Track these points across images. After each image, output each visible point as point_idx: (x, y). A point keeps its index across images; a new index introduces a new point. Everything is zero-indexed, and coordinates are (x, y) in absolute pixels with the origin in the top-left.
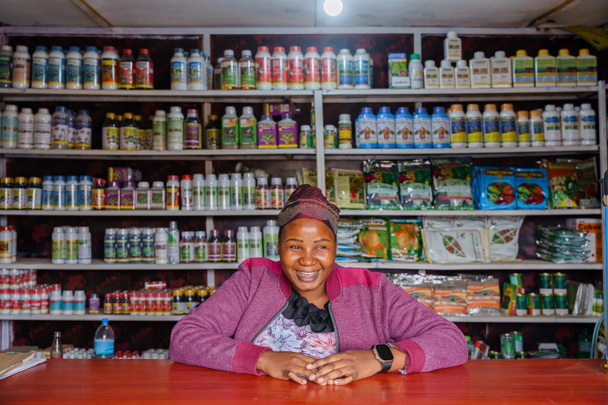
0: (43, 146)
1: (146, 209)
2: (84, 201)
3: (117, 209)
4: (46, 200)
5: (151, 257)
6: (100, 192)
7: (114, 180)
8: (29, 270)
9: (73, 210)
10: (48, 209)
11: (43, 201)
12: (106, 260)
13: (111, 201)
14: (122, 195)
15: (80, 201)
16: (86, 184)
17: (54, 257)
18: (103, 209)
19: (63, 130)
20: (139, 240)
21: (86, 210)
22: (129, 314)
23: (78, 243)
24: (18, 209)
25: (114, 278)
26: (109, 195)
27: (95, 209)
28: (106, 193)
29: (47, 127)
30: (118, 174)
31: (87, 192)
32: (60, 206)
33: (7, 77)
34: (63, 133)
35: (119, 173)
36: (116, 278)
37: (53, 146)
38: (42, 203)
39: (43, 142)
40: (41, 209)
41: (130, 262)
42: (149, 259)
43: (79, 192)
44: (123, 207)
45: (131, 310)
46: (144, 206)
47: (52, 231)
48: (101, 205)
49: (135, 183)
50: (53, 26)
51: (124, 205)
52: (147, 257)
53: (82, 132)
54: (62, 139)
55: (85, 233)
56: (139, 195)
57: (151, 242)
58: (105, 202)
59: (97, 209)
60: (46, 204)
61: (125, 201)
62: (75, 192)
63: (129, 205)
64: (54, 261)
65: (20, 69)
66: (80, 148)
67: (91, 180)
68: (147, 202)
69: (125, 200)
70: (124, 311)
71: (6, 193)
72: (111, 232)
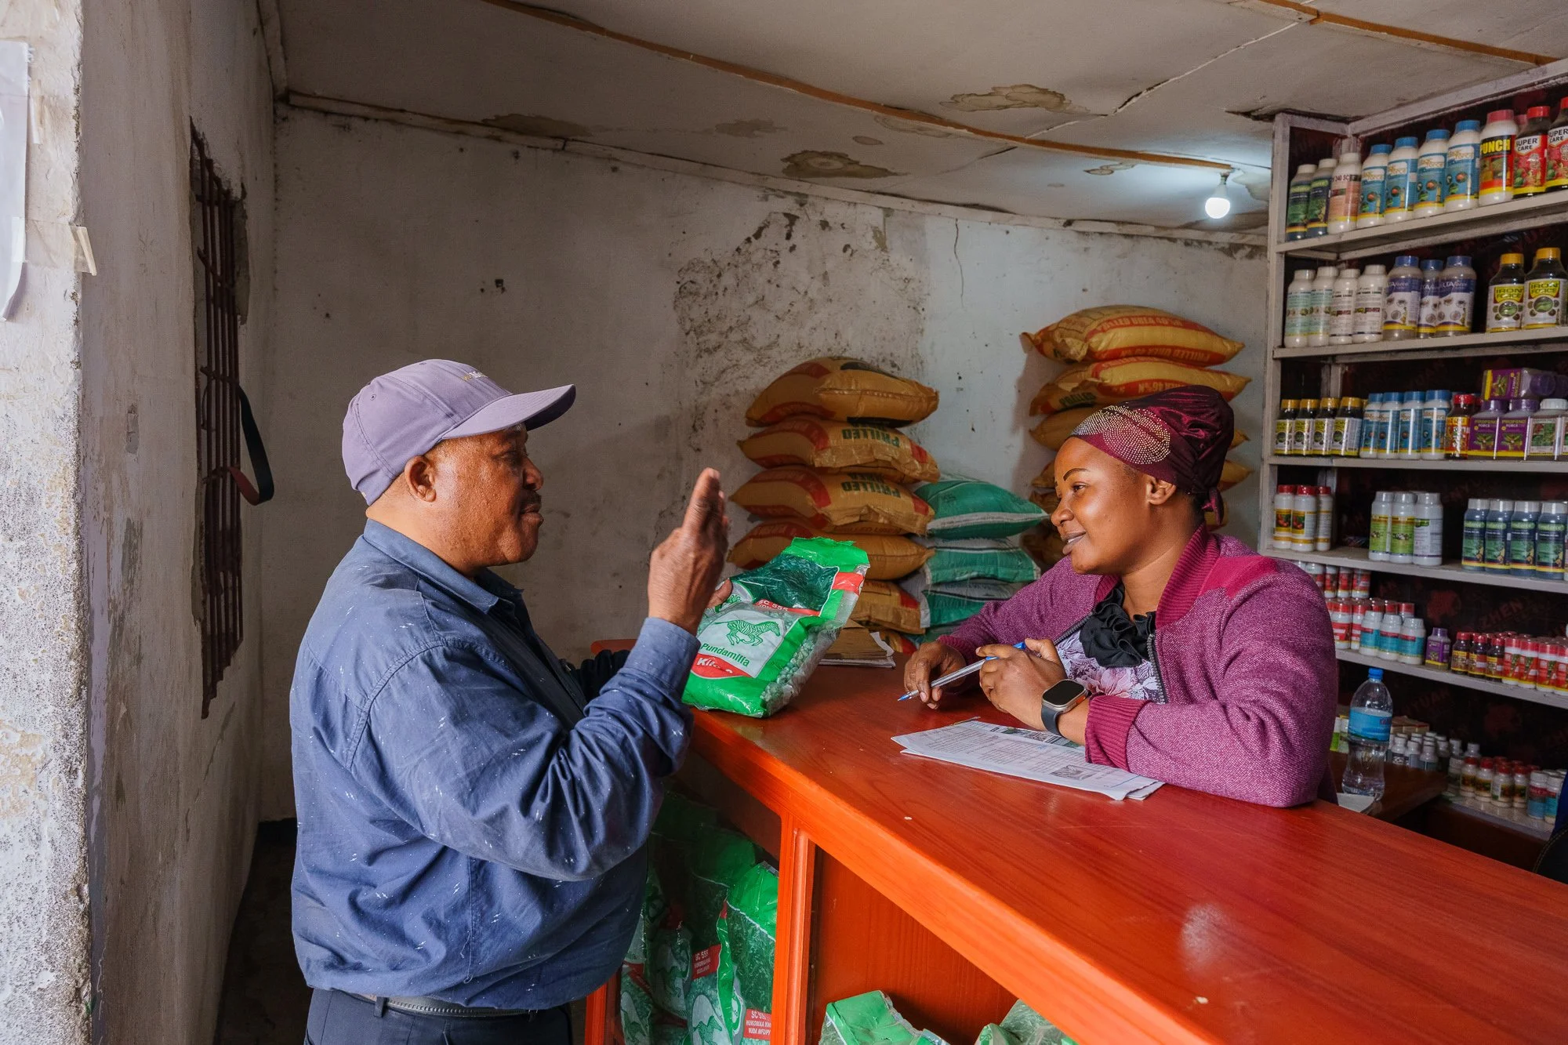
0: (1367, 338)
1: (1551, 458)
2: (1429, 440)
3: (1491, 458)
4: (1367, 440)
5: (1555, 565)
6: (1460, 422)
7: (1492, 398)
8: (1338, 568)
9: (1410, 458)
10: (1372, 457)
11: (1363, 441)
12: (1464, 563)
13: (1481, 440)
14: (1504, 428)
15: (1423, 442)
16: (1437, 407)
17: (1372, 547)
18: (1463, 458)
19: (1401, 302)
20: (1531, 526)
21: (1433, 458)
22: (1500, 681)
23: (1415, 523)
24: (1321, 456)
25: (1516, 605)
26: (1476, 428)
27: (1448, 457)
28: (1471, 424)
29: (1374, 300)
30: (1501, 382)
31: (1438, 422)
32: (1388, 451)
33: (1321, 217)
34: (1401, 309)
35: (1504, 380)
36: (1520, 606)
37: (1386, 335)
38: (1360, 446)
39: (1367, 329)
40: (1358, 457)
41: (1508, 572)
42: (1551, 570)
43: (1423, 423)
44: (1503, 454)
45: (1505, 673)
46: (1547, 450)
47: (1372, 498)
48: (1462, 449)
49: (1536, 399)
50: (1432, 95)
51: (1505, 448)
52: (1545, 564)
53: (1449, 301)
54: (1398, 320)
55: (1429, 506)
56: (1537, 428)
57: (1558, 533)
58: (1470, 442)
59: (1454, 458)
60: (1367, 446)
61: (1509, 441)
62: (1415, 423)
63: (1516, 449)
64: (1372, 555)
65: (1341, 198)
66: (1445, 334)
67: (1448, 398)
68: (1552, 444)
69: (1508, 438)
70: (1490, 673)
71: (1306, 425)
72: (1477, 505)
